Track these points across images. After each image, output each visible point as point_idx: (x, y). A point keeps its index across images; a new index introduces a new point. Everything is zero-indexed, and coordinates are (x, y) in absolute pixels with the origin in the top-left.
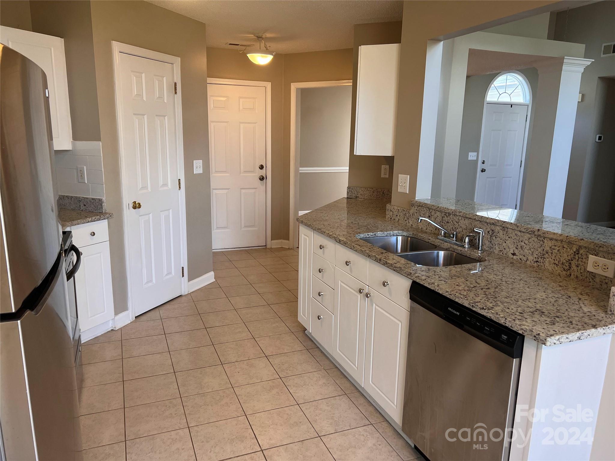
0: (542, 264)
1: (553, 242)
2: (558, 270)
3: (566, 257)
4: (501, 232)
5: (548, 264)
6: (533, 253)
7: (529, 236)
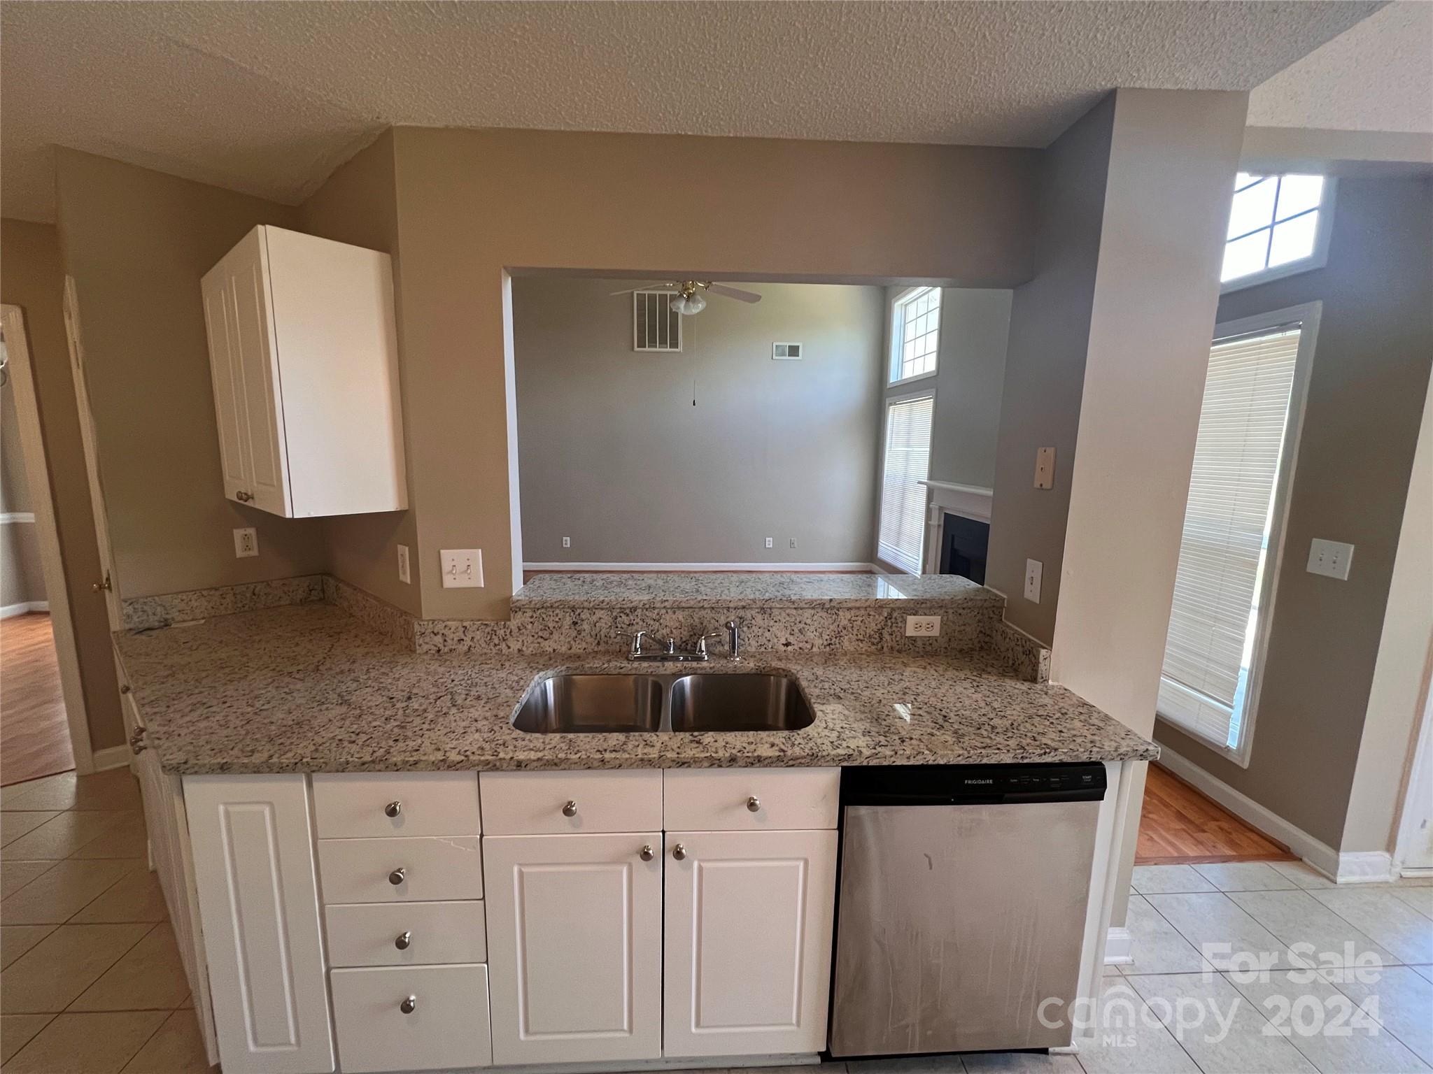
0: (838, 646)
1: (853, 612)
2: (864, 647)
3: (875, 627)
4: (759, 617)
5: (848, 644)
6: (821, 634)
7: (813, 612)
